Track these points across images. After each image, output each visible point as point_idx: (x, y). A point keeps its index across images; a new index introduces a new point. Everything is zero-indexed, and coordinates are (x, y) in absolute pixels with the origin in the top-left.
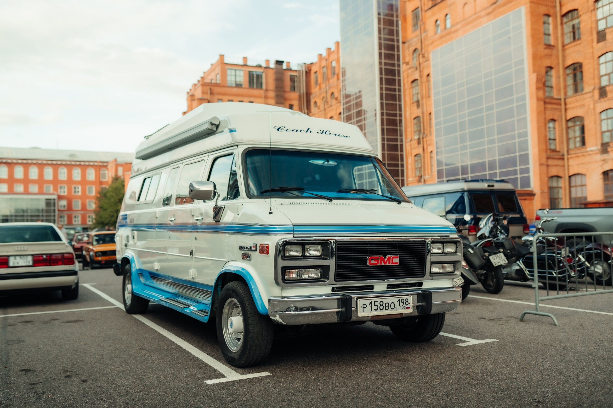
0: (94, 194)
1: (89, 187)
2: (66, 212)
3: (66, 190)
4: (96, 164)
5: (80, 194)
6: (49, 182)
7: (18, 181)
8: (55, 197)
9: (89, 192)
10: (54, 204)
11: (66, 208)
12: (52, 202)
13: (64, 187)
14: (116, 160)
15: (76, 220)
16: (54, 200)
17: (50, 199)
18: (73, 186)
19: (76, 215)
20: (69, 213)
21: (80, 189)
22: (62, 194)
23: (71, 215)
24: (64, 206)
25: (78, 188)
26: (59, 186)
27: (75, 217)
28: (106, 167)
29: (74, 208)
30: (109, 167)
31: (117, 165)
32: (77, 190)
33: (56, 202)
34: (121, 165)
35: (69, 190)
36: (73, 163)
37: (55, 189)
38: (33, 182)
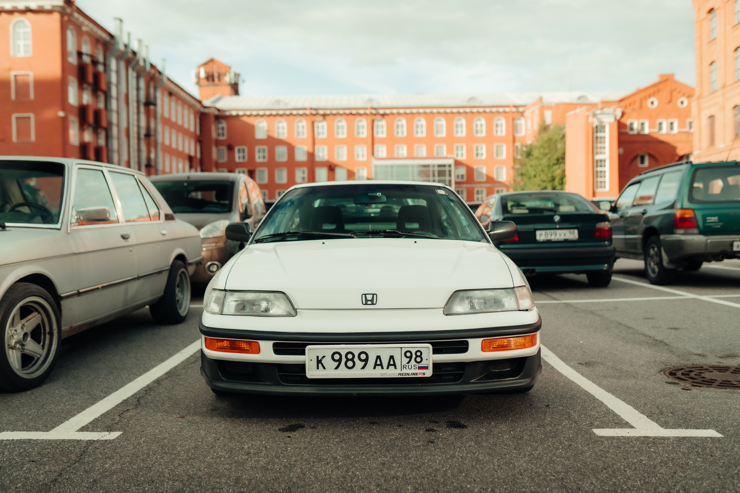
0: (504, 156)
1: (497, 147)
2: (465, 186)
3: (464, 152)
4: (507, 110)
5: (484, 157)
6: (441, 140)
7: (401, 141)
8: (451, 162)
9: (497, 155)
10: (450, 172)
11: (465, 179)
12: (447, 169)
13: (462, 147)
14: (541, 99)
15: (480, 196)
16: (450, 166)
17: (444, 166)
18: (475, 146)
19: (480, 189)
20: (469, 186)
21: (483, 149)
22: (459, 158)
23: (473, 189)
24: (462, 176)
25: (482, 149)
26: (455, 146)
27: (478, 193)
28: (522, 114)
29: (476, 179)
30: (527, 114)
31: (543, 108)
32: (480, 152)
33: (453, 168)
34: (550, 107)
35: (469, 151)
36: (475, 110)
37: (450, 150)
38: (421, 141)
